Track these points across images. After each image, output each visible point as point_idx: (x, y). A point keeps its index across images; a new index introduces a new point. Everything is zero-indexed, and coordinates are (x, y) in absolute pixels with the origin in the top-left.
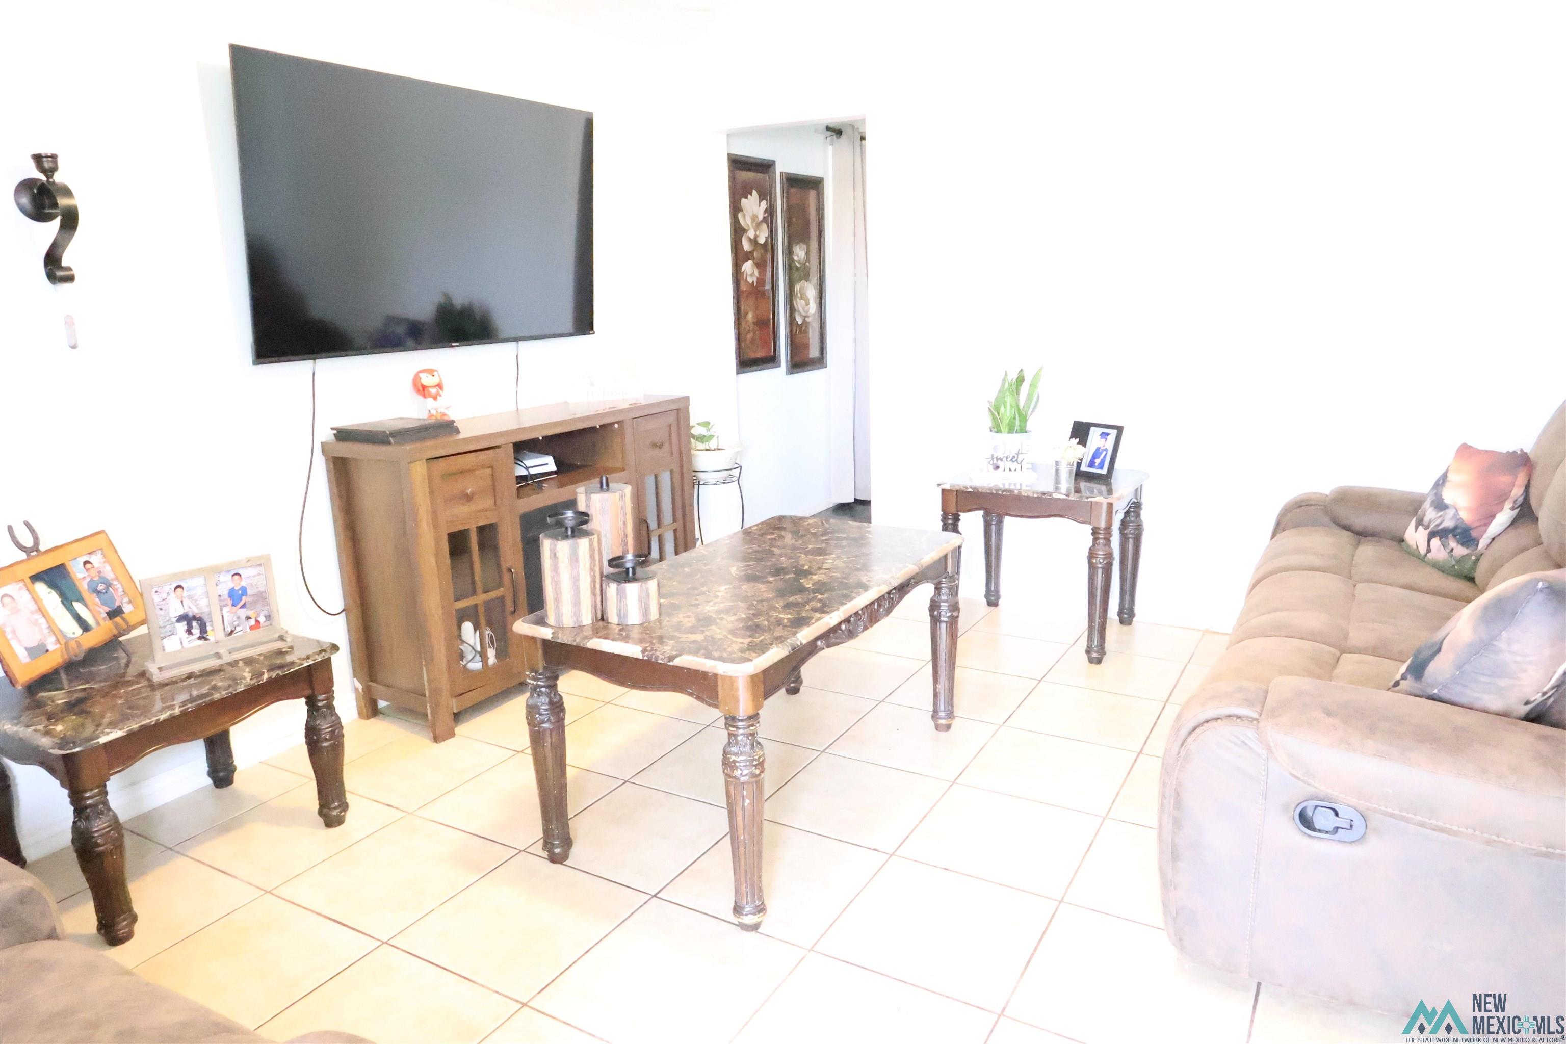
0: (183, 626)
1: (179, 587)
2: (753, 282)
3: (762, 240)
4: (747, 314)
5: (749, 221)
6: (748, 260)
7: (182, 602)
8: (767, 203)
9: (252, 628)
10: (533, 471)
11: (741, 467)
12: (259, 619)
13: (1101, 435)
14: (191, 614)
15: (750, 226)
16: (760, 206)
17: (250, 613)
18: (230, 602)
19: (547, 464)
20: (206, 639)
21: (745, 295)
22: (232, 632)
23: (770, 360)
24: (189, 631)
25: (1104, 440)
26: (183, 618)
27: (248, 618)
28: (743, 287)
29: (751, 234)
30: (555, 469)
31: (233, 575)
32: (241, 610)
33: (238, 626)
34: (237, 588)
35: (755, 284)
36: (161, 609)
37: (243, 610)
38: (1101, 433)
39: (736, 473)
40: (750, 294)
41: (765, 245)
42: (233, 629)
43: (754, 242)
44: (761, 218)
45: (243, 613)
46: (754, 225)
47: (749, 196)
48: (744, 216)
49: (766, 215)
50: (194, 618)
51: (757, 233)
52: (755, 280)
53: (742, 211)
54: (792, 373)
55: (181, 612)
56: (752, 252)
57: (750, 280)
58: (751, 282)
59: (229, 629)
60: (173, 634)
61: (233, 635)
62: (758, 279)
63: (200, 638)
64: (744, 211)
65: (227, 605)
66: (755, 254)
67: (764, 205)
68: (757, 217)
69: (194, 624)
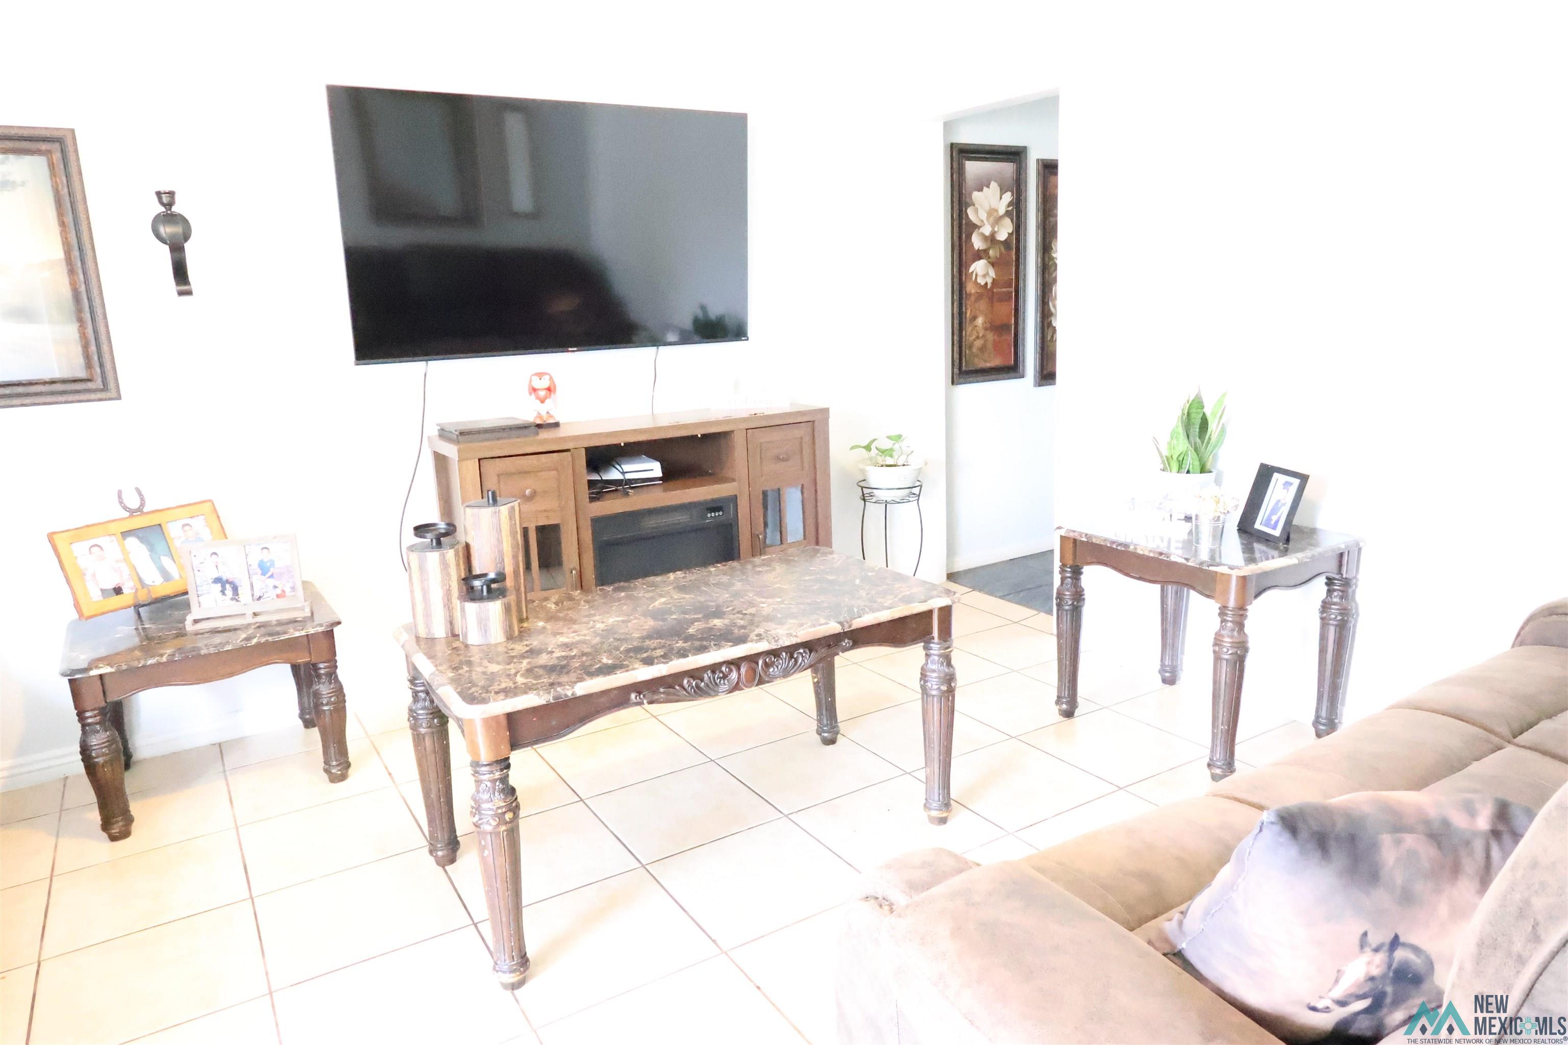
0: (218, 587)
1: (215, 553)
2: (986, 284)
3: (1002, 236)
4: (974, 318)
5: (983, 215)
6: (980, 258)
7: (217, 566)
8: (1013, 195)
9: (278, 596)
10: (629, 476)
11: (921, 486)
12: (285, 589)
13: (1284, 485)
14: (224, 578)
15: (985, 222)
16: (1001, 198)
17: (277, 583)
18: (259, 572)
19: (652, 470)
20: (237, 601)
21: (973, 298)
22: (260, 597)
23: (1012, 369)
24: (223, 592)
25: (1286, 491)
26: (218, 580)
27: (275, 587)
28: (970, 288)
29: (987, 230)
30: (660, 475)
31: (262, 549)
32: (269, 579)
33: (267, 592)
34: (265, 560)
35: (989, 286)
36: (199, 571)
37: (271, 580)
38: (1284, 482)
39: (916, 491)
40: (979, 297)
41: (1006, 243)
42: (262, 595)
43: (991, 239)
44: (1002, 211)
45: (271, 582)
46: (992, 219)
47: (985, 188)
48: (976, 211)
49: (1010, 208)
50: (227, 582)
51: (996, 229)
52: (989, 281)
53: (974, 205)
54: (1040, 386)
55: (216, 575)
56: (986, 251)
57: (981, 281)
58: (983, 284)
59: (257, 595)
60: (209, 593)
61: (262, 600)
62: (994, 280)
63: (232, 599)
64: (976, 206)
65: (256, 574)
66: (991, 252)
67: (1008, 197)
68: (997, 211)
69: (228, 586)
